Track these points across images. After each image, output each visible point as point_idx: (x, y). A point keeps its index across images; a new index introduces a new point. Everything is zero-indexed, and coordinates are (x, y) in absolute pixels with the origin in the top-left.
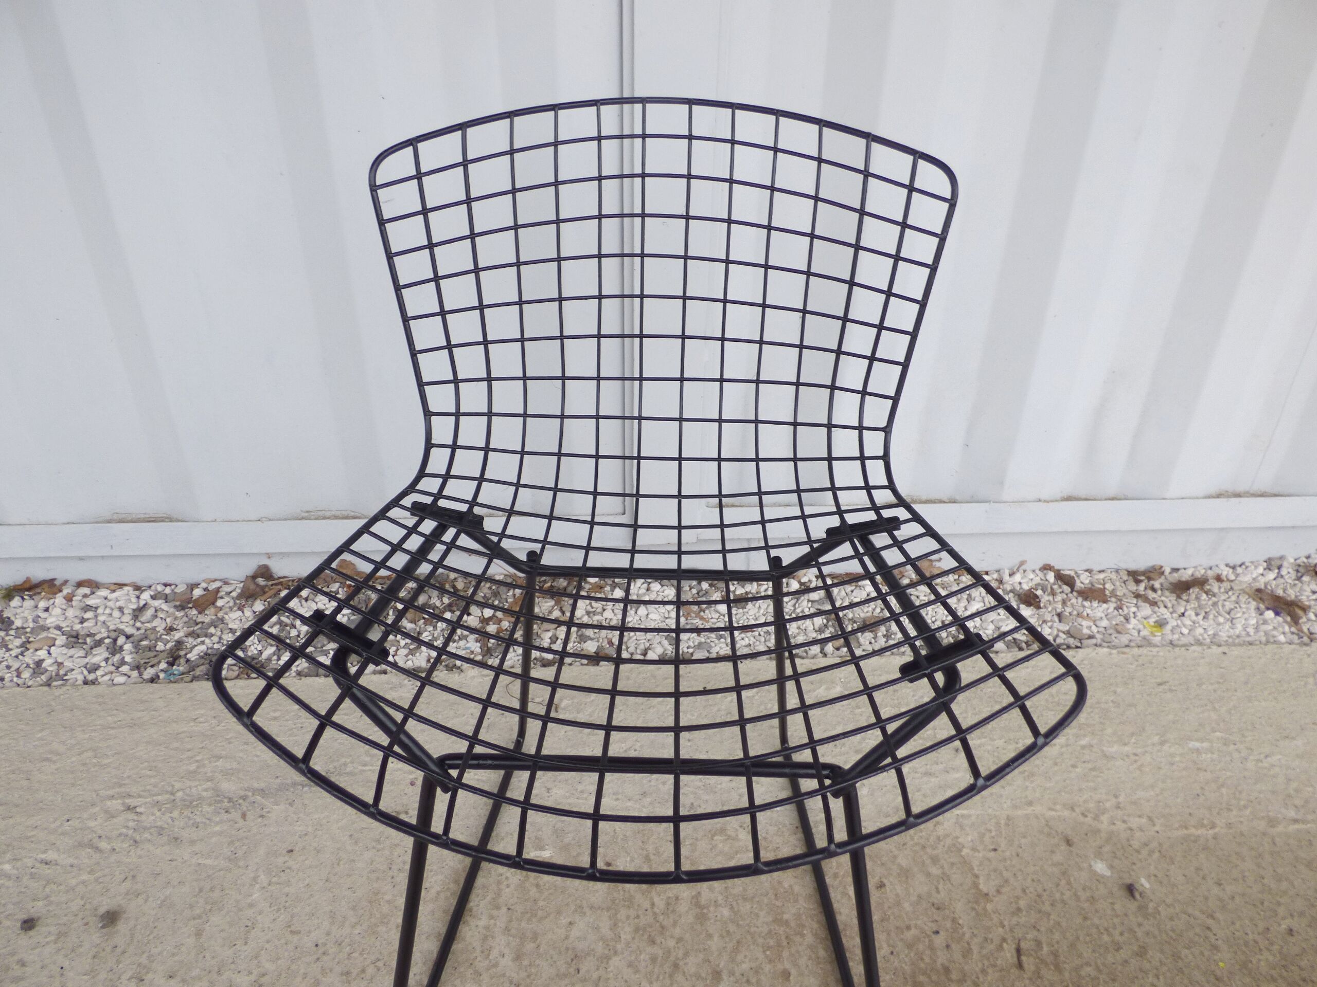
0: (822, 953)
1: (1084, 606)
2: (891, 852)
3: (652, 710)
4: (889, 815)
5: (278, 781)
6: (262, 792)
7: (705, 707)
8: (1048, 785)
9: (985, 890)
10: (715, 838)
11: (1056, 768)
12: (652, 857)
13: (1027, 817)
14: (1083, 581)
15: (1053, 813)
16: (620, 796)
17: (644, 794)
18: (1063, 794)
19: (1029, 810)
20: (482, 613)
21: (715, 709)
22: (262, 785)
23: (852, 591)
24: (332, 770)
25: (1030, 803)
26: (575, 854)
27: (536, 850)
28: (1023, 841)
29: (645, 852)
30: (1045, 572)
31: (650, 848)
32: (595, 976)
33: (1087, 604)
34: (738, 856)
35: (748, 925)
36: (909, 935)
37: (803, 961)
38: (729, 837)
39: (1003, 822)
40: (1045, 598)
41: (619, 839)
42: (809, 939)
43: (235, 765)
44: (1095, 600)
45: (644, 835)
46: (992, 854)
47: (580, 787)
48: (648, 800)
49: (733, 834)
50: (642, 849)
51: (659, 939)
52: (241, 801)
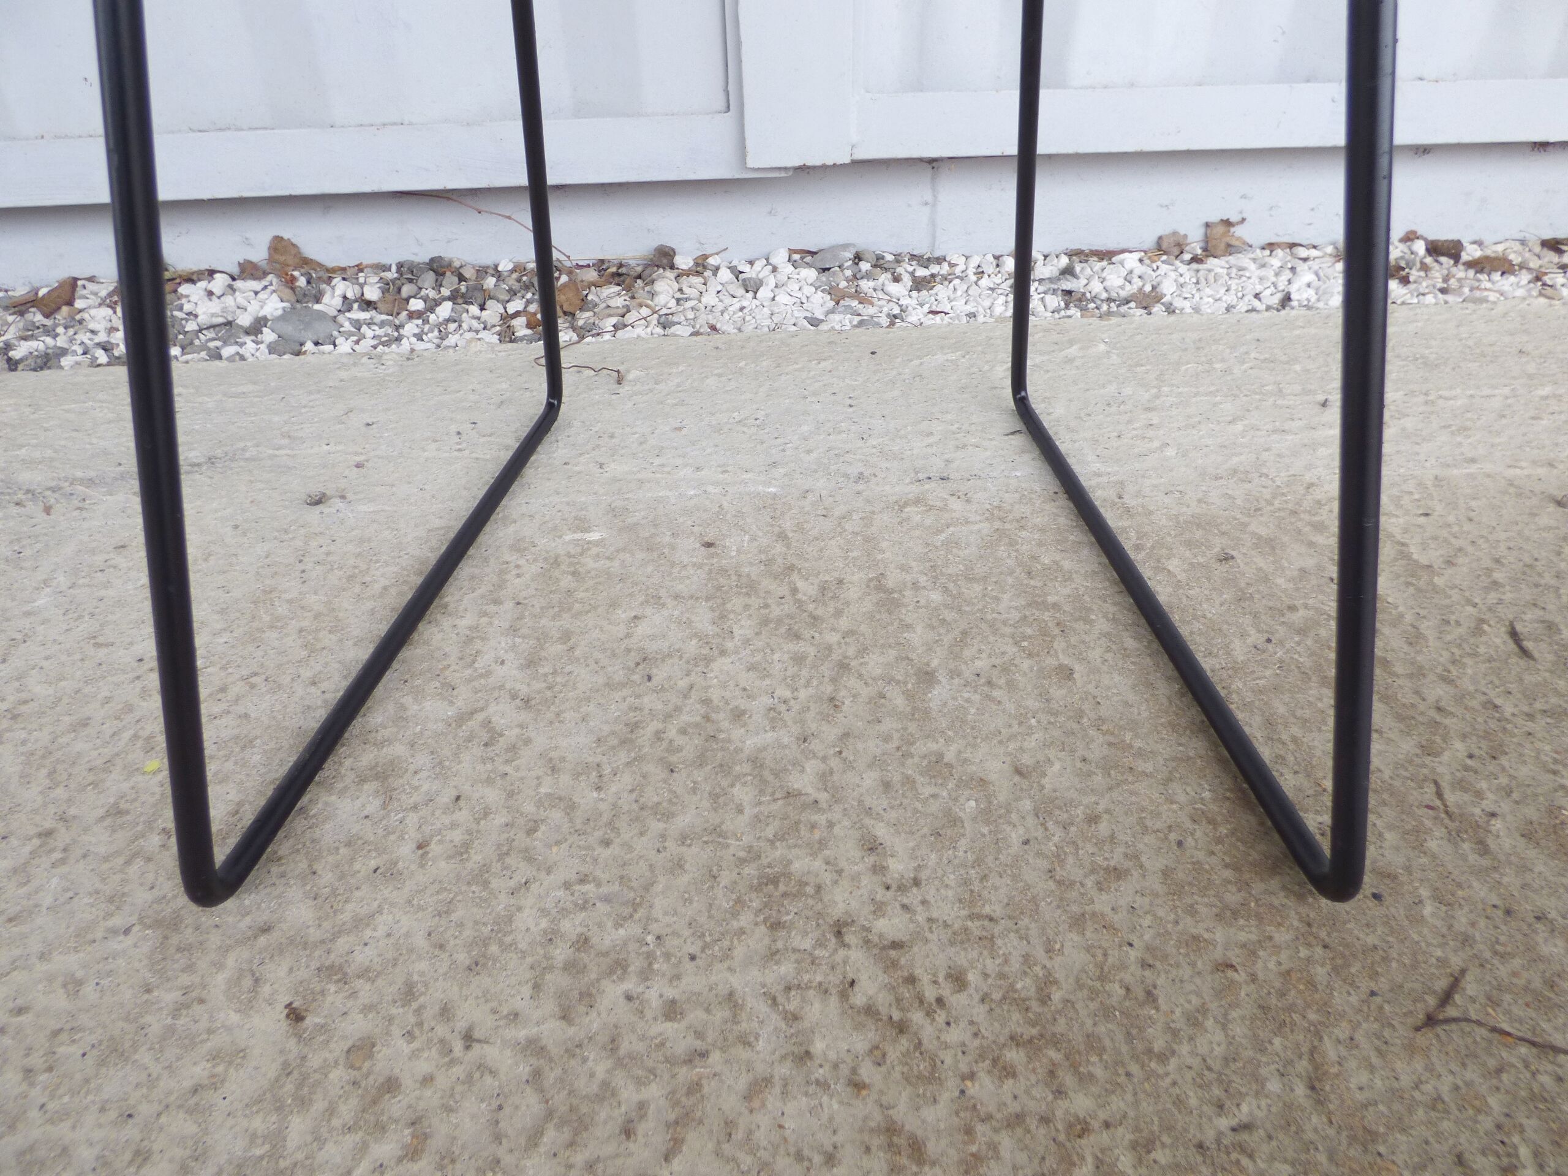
0: (1130, 643)
1: (1479, 280)
2: (1236, 519)
3: (783, 378)
4: (1221, 478)
5: (121, 468)
6: (91, 482)
7: (875, 372)
8: (1497, 440)
9: (1424, 560)
10: (908, 509)
11: (1504, 421)
12: (790, 535)
13: (1472, 477)
14: (1471, 252)
15: (1518, 471)
16: (729, 469)
17: (774, 464)
18: (1528, 449)
19: (1473, 469)
20: (505, 308)
21: (894, 372)
22: (92, 474)
23: (1103, 270)
24: (220, 455)
25: (1473, 461)
26: (647, 535)
27: (574, 532)
28: (1473, 504)
29: (777, 530)
30: (1409, 243)
31: (788, 525)
32: (682, 684)
33: (1483, 277)
34: (952, 529)
35: (981, 610)
36: (1297, 617)
37: (1095, 654)
38: (931, 508)
39: (1429, 483)
40: (1414, 274)
41: (729, 516)
42: (1102, 625)
43: (49, 453)
44: (1496, 271)
45: (775, 510)
46: (1422, 519)
47: (657, 461)
48: (782, 471)
49: (939, 504)
50: (772, 525)
51: (807, 634)
52: (48, 493)
